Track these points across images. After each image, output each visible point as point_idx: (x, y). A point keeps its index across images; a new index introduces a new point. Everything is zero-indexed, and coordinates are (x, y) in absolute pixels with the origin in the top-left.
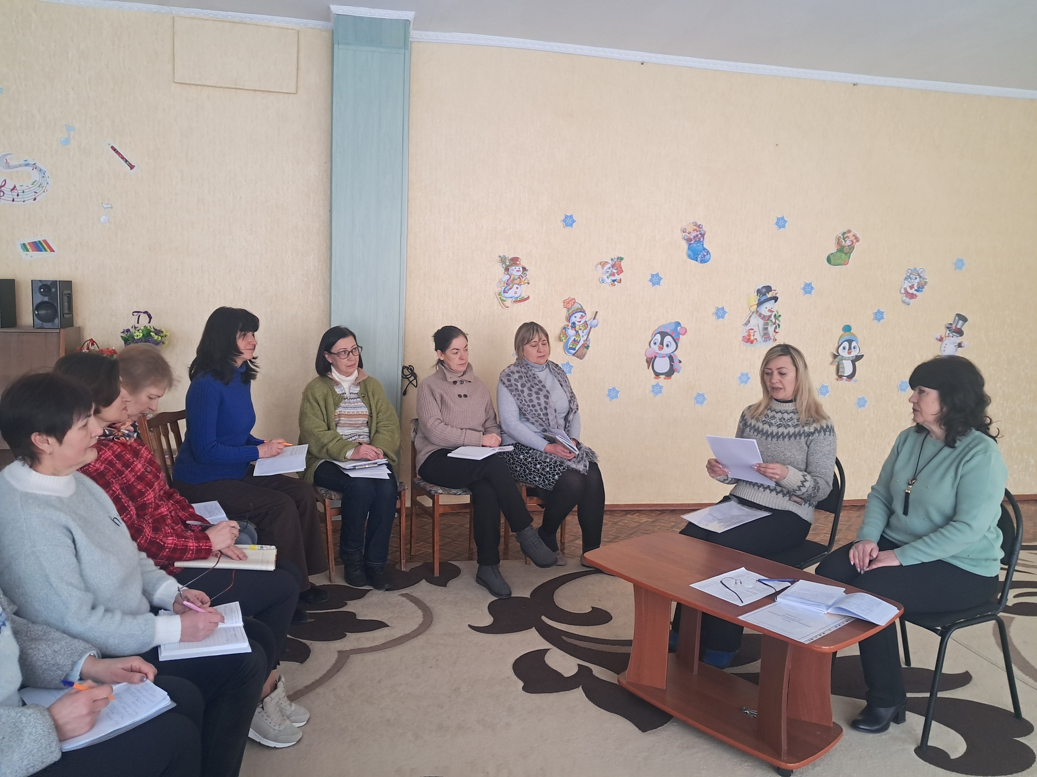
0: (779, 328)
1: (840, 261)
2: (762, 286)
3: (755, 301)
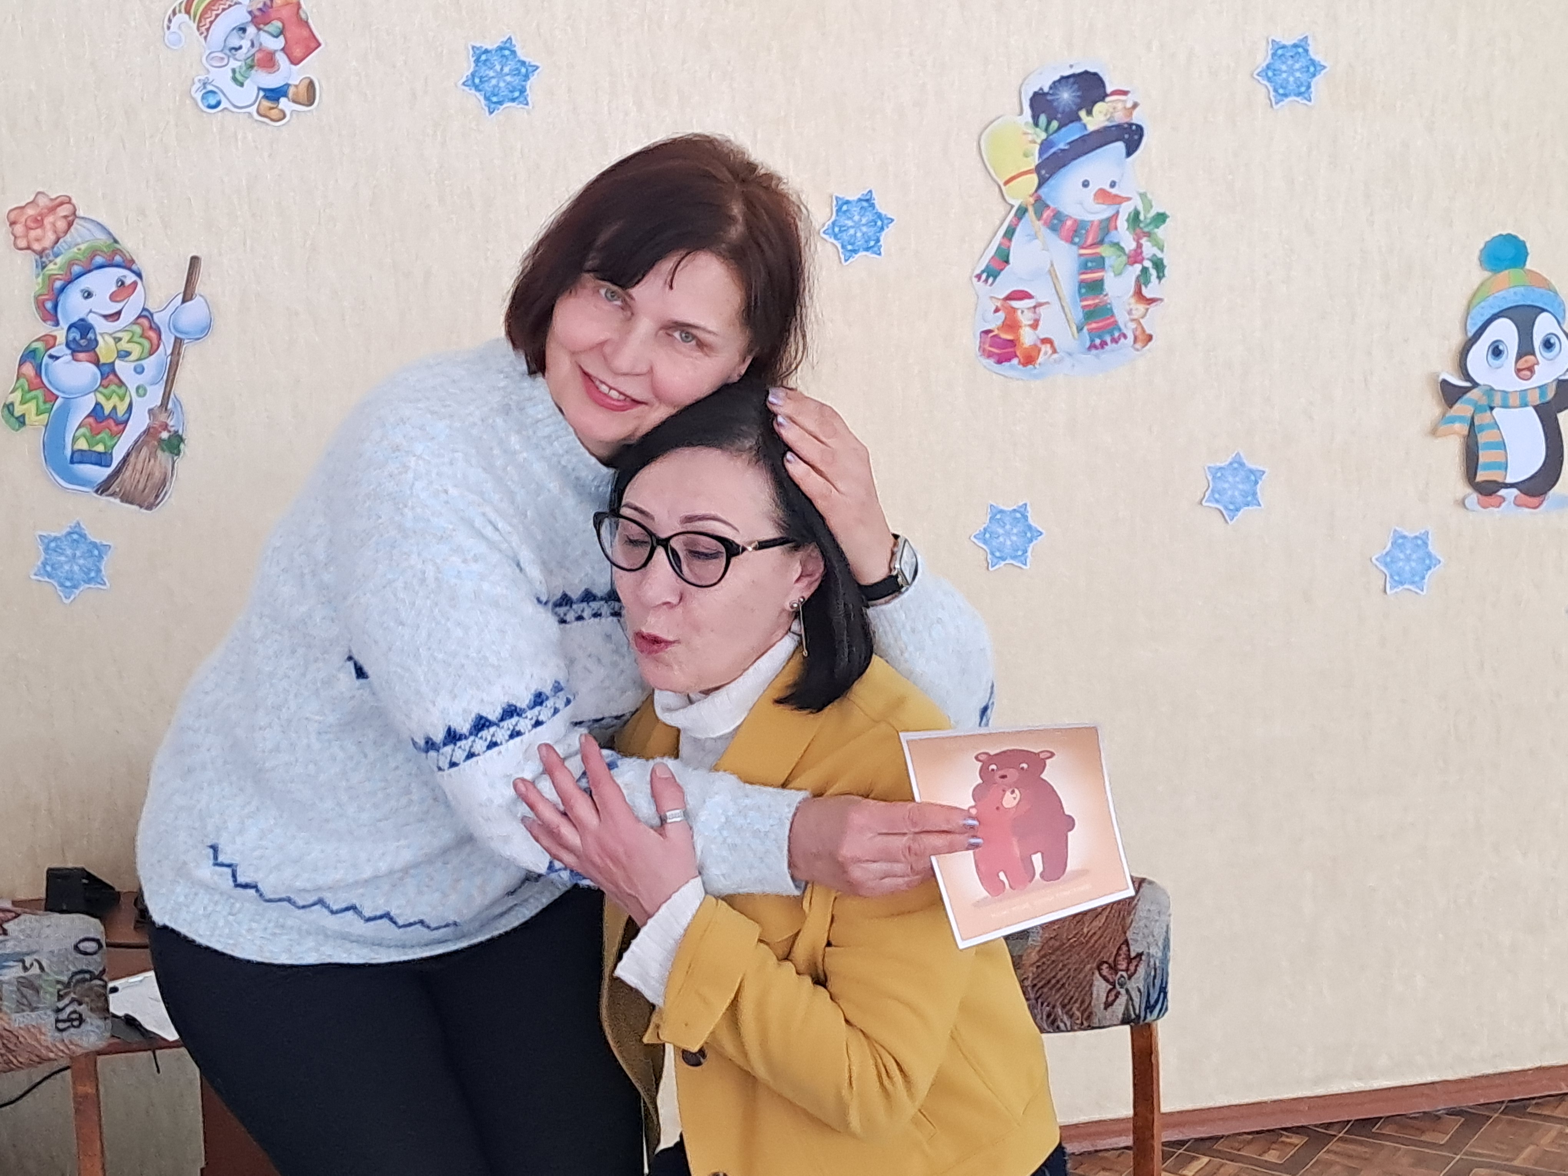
0: (1160, 278)
2: (1057, 78)
3: (1026, 155)
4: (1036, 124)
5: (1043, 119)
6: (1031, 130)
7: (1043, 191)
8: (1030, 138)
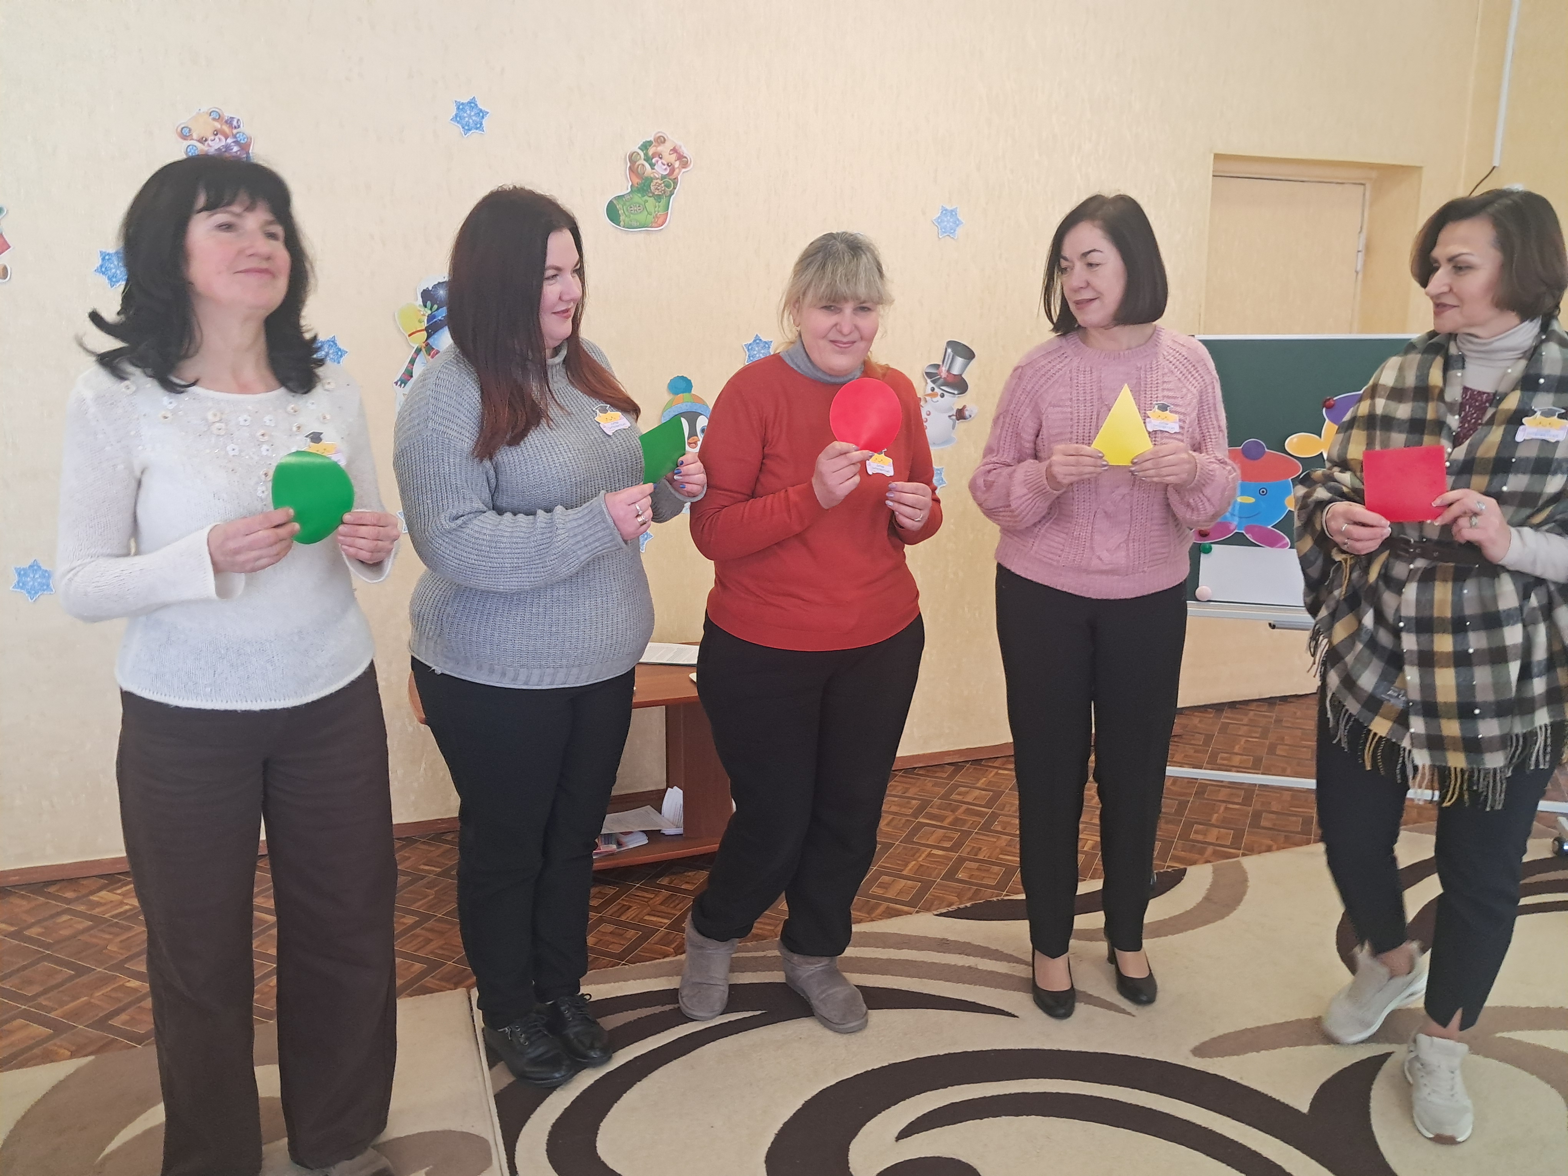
1: (642, 217)
2: (436, 283)
3: (420, 321)
4: (425, 306)
5: (429, 303)
6: (422, 309)
7: (430, 341)
8: (422, 313)
